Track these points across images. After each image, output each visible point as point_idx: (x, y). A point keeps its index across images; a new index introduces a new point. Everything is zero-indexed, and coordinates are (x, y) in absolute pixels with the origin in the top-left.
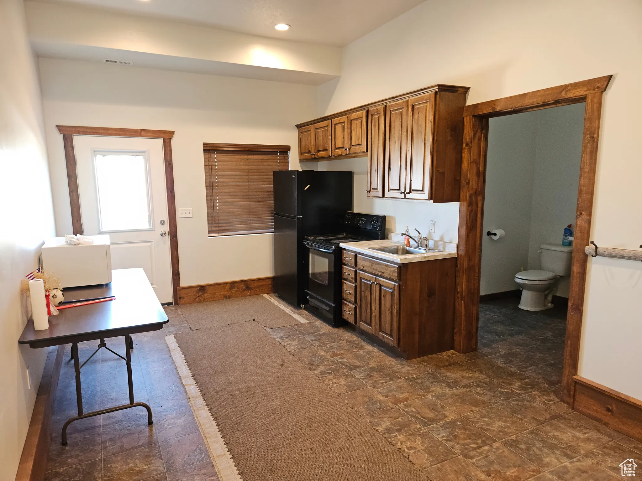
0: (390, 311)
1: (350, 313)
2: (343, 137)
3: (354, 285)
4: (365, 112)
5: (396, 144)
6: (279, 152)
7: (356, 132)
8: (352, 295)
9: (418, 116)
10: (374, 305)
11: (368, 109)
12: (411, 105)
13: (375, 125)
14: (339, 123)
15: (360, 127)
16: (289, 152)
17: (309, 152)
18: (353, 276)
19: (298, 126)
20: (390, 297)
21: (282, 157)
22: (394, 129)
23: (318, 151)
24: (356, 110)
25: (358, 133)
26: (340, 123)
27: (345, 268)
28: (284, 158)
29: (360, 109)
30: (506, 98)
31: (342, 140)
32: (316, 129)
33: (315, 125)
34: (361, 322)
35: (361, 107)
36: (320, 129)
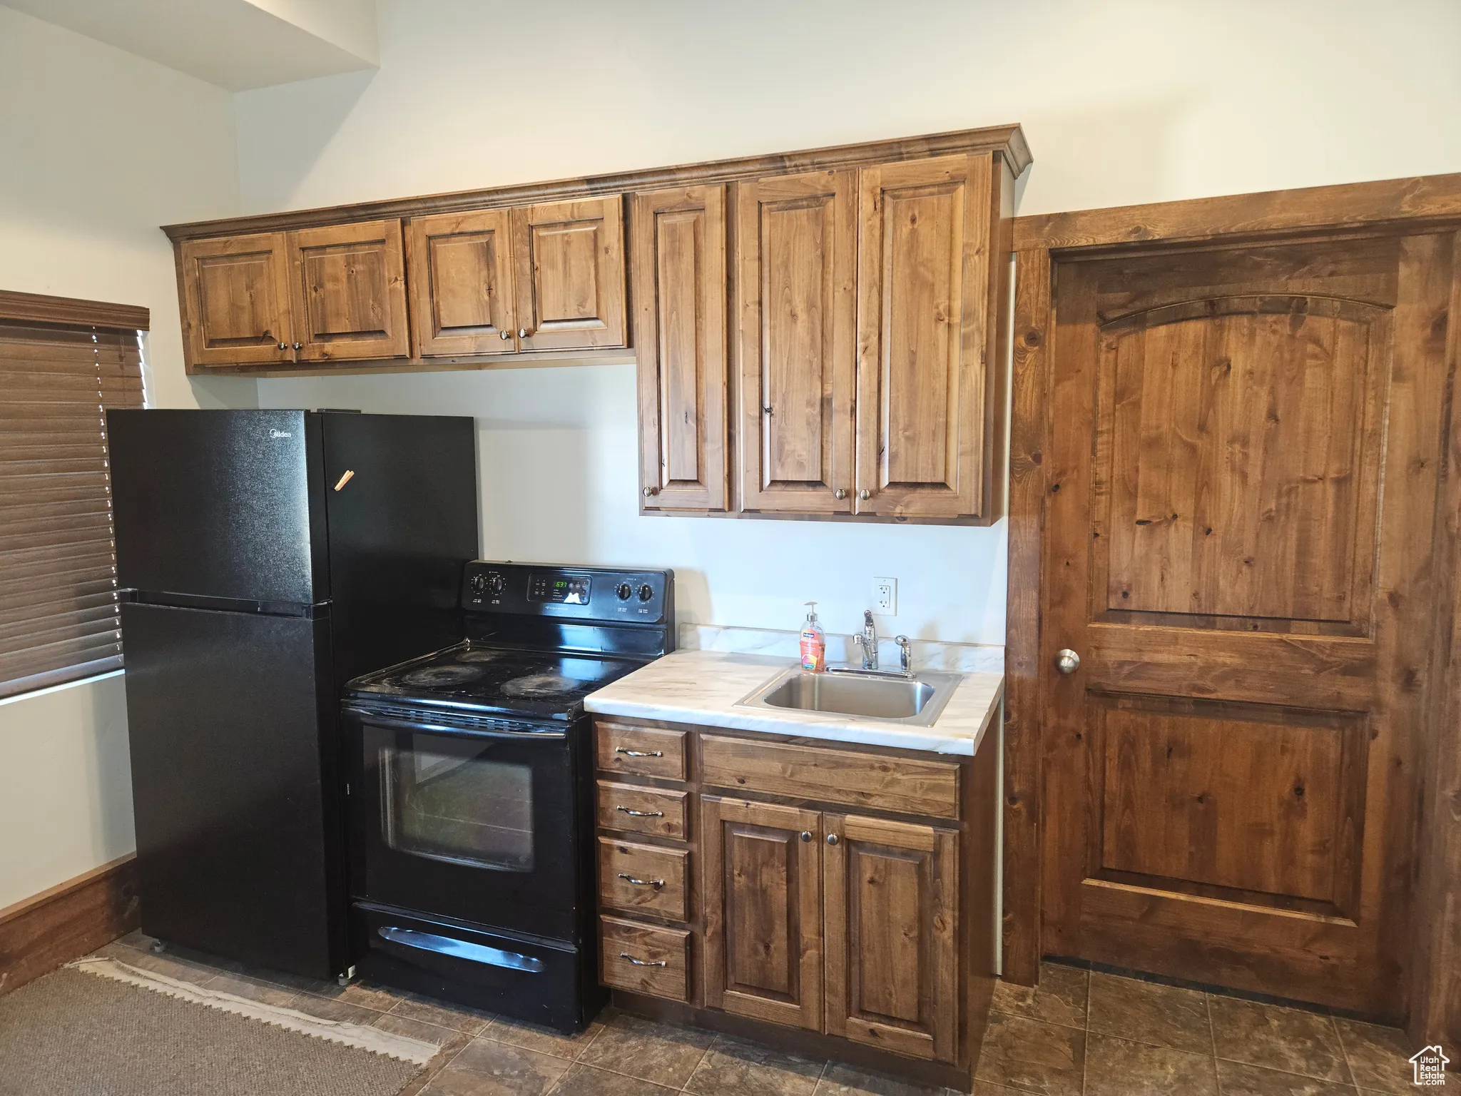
0: (914, 934)
1: (664, 963)
2: (484, 288)
3: (681, 853)
4: (613, 201)
5: (799, 323)
6: (99, 330)
7: (566, 274)
8: (674, 891)
9: (914, 232)
10: (813, 920)
11: (628, 190)
12: (872, 191)
13: (675, 253)
14: (453, 235)
15: (589, 253)
16: (140, 332)
17: (264, 337)
18: (679, 821)
19: (177, 235)
20: (916, 880)
21: (109, 351)
22: (786, 267)
23: (325, 336)
24: (559, 190)
25: (575, 278)
26: (461, 234)
27: (618, 791)
28: (121, 358)
29: (586, 187)
30: (1191, 202)
31: (479, 301)
32: (303, 249)
33: (294, 233)
34: (729, 992)
35: (589, 180)
36: (328, 250)
